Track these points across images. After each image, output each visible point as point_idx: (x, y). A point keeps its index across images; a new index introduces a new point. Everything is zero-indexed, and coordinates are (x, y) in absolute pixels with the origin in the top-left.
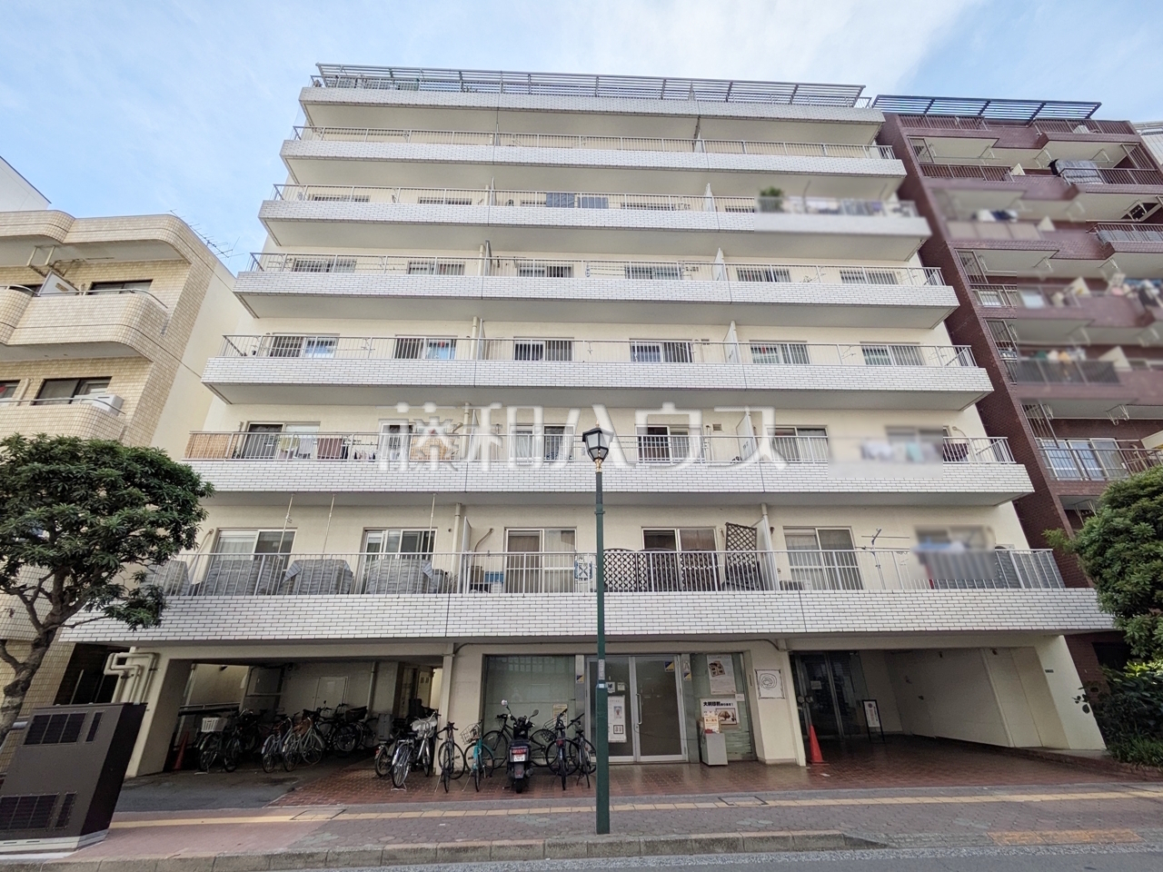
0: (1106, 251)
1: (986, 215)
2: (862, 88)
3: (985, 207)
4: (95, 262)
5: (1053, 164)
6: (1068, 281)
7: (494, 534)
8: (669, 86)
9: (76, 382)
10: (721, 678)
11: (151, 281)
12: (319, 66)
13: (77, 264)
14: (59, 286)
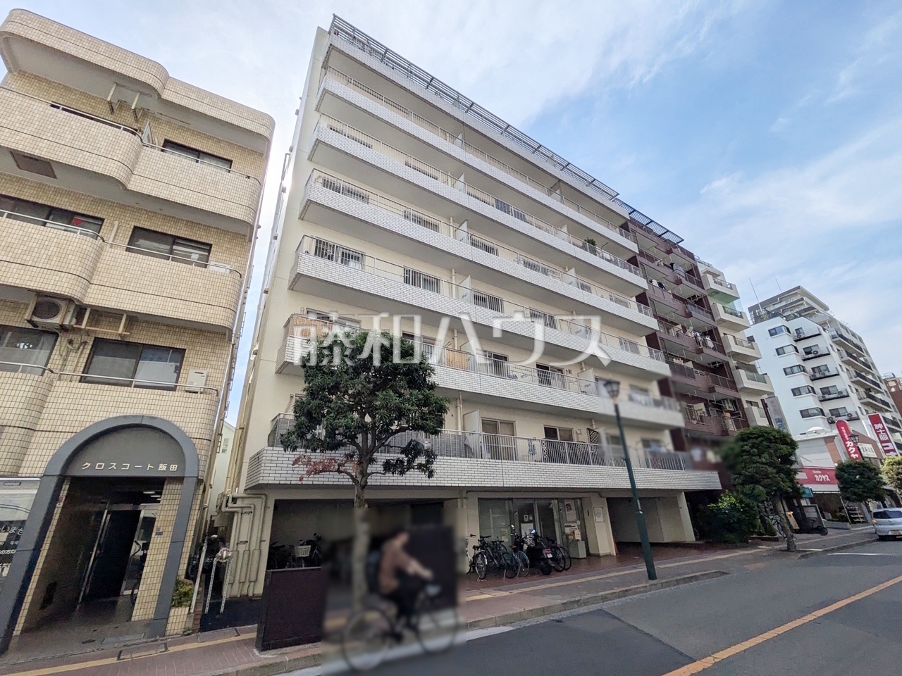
0: (689, 315)
1: (655, 283)
2: (618, 194)
5: (672, 264)
6: (677, 324)
8: (540, 149)
10: (570, 512)
11: (231, 161)
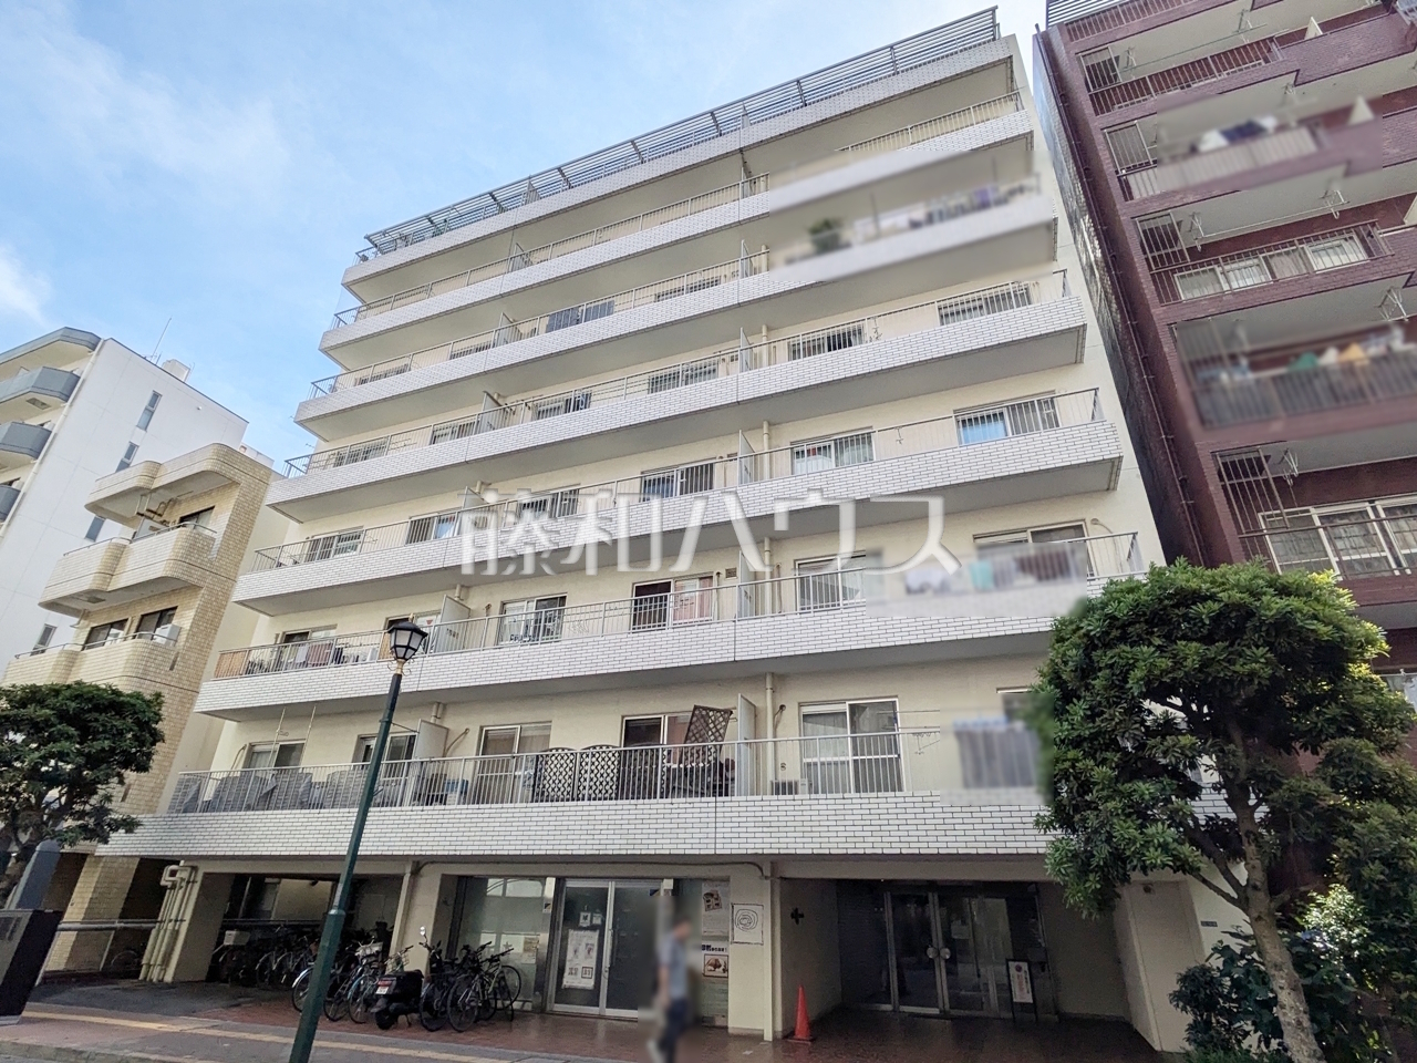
1: (1213, 140)
3: (1208, 127)
4: (183, 498)
7: (469, 734)
8: (720, 117)
9: (158, 615)
10: (716, 912)
11: (212, 508)
12: (368, 238)
13: (173, 502)
14: (152, 528)
